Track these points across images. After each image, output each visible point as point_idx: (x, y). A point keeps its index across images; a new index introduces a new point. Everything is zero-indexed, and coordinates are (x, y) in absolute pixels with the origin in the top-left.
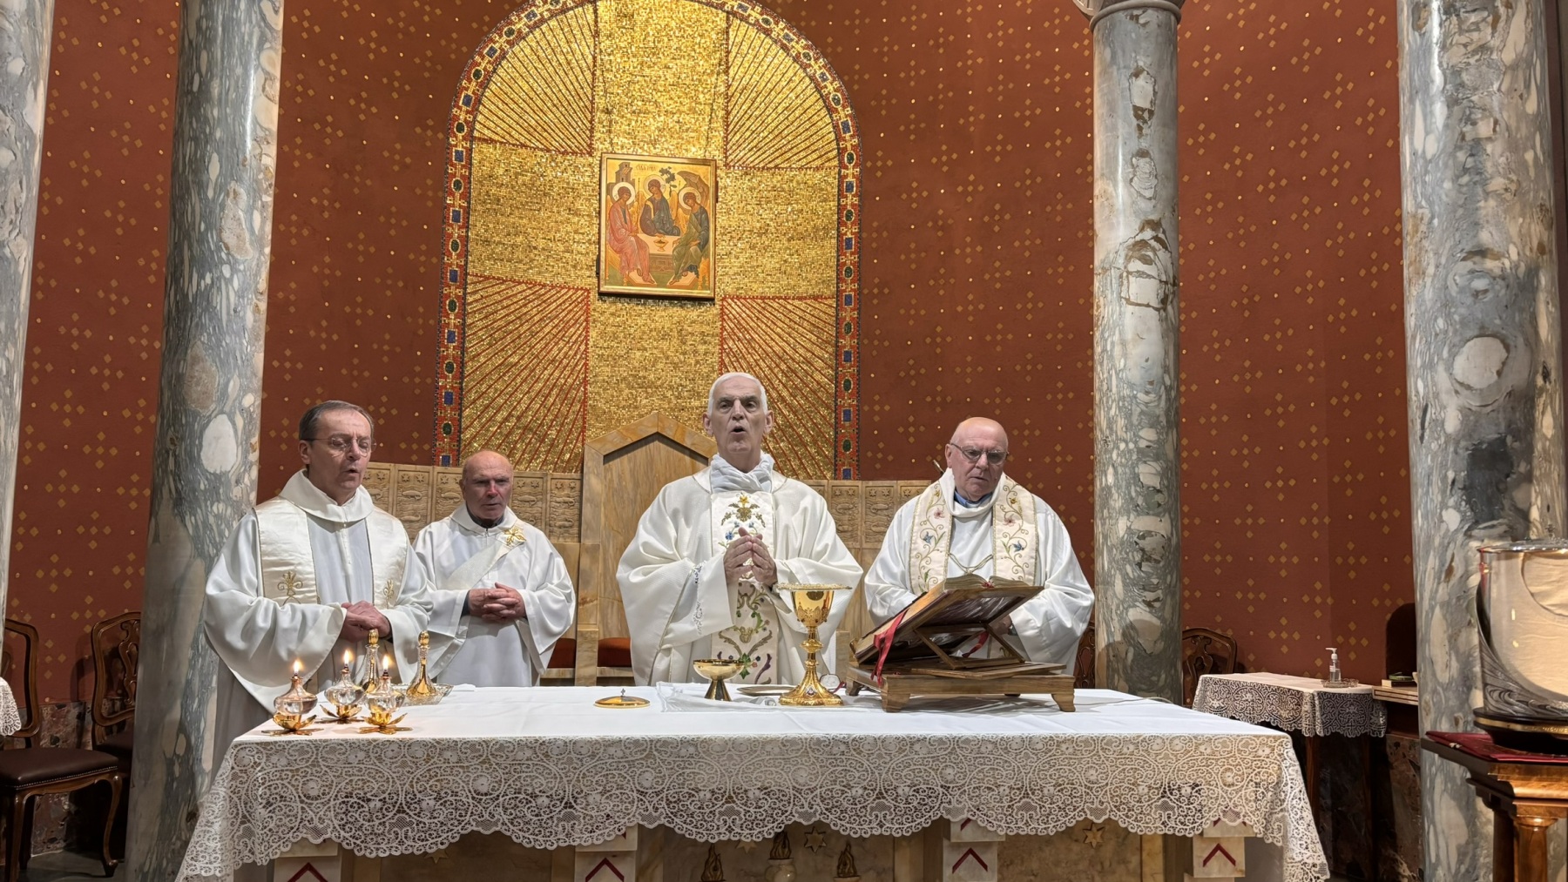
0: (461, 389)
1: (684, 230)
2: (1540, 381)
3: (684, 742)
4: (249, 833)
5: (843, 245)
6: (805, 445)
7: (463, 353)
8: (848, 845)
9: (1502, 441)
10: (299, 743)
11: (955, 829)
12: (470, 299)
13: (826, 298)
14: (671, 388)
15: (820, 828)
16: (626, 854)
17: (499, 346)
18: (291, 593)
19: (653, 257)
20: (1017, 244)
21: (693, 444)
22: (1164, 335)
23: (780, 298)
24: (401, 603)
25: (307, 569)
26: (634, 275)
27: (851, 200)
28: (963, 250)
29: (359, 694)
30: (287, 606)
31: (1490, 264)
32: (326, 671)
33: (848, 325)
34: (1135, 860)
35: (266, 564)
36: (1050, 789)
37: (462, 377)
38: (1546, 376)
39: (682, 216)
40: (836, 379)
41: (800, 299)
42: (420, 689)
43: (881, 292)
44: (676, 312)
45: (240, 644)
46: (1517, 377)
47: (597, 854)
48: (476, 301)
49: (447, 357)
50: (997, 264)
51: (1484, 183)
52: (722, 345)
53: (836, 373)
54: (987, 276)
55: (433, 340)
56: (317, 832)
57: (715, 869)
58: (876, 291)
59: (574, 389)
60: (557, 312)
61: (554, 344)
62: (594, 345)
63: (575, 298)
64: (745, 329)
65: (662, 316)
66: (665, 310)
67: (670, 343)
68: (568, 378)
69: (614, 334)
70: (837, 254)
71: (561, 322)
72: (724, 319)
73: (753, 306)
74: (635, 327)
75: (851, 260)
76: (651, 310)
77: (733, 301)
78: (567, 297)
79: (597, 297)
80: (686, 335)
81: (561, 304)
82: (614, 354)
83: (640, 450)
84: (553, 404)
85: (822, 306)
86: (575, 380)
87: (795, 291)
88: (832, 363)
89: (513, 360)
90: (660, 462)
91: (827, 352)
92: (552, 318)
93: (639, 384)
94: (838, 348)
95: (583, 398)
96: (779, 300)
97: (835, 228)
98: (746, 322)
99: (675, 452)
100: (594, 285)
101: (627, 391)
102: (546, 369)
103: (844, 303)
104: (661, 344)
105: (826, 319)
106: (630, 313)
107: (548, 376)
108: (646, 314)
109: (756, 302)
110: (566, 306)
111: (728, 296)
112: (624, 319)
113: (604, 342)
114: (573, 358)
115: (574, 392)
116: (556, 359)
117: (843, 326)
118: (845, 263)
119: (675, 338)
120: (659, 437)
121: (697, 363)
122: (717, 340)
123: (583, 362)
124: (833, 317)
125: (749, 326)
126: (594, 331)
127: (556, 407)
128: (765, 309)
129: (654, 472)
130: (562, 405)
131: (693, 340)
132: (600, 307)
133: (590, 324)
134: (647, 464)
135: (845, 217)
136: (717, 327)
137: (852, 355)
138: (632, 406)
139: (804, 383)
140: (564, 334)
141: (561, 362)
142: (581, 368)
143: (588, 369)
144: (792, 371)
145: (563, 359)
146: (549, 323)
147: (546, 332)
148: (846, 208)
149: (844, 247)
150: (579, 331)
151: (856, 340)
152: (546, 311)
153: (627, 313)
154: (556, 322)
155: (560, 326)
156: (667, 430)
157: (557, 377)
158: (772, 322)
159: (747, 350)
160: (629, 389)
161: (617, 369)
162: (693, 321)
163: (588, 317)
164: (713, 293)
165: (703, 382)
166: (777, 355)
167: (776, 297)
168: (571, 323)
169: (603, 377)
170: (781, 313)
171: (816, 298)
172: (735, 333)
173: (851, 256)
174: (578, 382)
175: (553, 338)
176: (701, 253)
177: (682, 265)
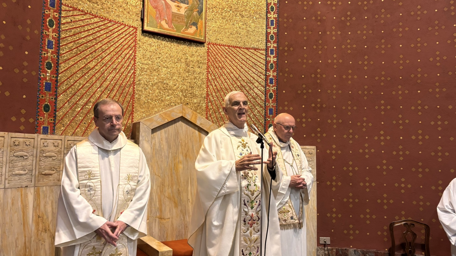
0: (57, 81)
1: (191, 2)
5: (269, 23)
7: (58, 57)
12: (63, 21)
13: (260, 50)
14: (182, 91)
17: (83, 55)
20: (359, 32)
21: (201, 124)
26: (163, 23)
27: (273, 1)
33: (272, 64)
37: (57, 72)
40: (265, 93)
41: (247, 49)
43: (289, 49)
44: (184, 48)
48: (67, 23)
49: (47, 58)
50: (349, 41)
52: (208, 69)
53: (266, 89)
54: (343, 47)
58: (286, 48)
59: (127, 87)
60: (118, 38)
61: (116, 58)
62: (139, 62)
63: (128, 32)
64: (220, 62)
65: (177, 49)
66: (178, 46)
67: (181, 65)
68: (124, 80)
69: (150, 56)
70: (266, 27)
71: (120, 45)
72: (209, 55)
73: (224, 50)
74: (162, 54)
75: (273, 31)
76: (171, 45)
77: (214, 46)
78: (124, 30)
79: (141, 33)
80: (189, 62)
81: (120, 34)
82: (150, 68)
83: (171, 126)
84: (115, 95)
85: (258, 54)
86: (128, 82)
87: (245, 44)
88: (263, 84)
89: (91, 65)
90: (182, 134)
91: (261, 78)
92: (115, 42)
93: (164, 87)
94: (267, 76)
95: (132, 93)
96: (237, 48)
97: (265, 14)
98: (220, 58)
99: (191, 128)
100: (140, 26)
101: (157, 91)
102: (111, 73)
103: (270, 53)
104: (176, 65)
105: (260, 61)
106: (159, 45)
107: (112, 78)
108: (168, 47)
109: (225, 48)
110: (123, 36)
111: (211, 43)
112: (156, 48)
113: (145, 61)
114: (126, 68)
115: (127, 89)
116: (117, 68)
117: (269, 65)
118: (270, 33)
119: (183, 62)
120: (183, 119)
121: (195, 78)
122: (205, 66)
123: (132, 72)
124: (264, 60)
125: (222, 60)
126: (139, 53)
127: (117, 97)
128: (229, 52)
129: (179, 140)
130: (120, 97)
131: (193, 65)
132: (143, 39)
133: (137, 49)
134: (175, 135)
135: (270, 9)
136: (205, 59)
137: (274, 81)
138: (160, 100)
139: (249, 93)
140: (122, 53)
141: (120, 70)
142: (131, 75)
143: (135, 76)
144: (243, 86)
145: (121, 68)
146: (113, 44)
147: (111, 51)
148: (271, 5)
149: (270, 25)
150: (131, 52)
151: (275, 73)
152: (111, 37)
153: (158, 45)
154: (117, 45)
155: (119, 48)
156: (187, 115)
157: (117, 79)
158: (233, 59)
159: (220, 73)
160: (159, 90)
161: (152, 77)
162: (193, 55)
163: (135, 45)
164: (204, 40)
165: (198, 89)
166: (236, 77)
167: (236, 47)
168: (126, 47)
169: (144, 81)
170: (237, 55)
171: (255, 49)
172: (214, 63)
173: (273, 30)
174: (130, 84)
175: (115, 55)
176: (199, 17)
177: (189, 22)
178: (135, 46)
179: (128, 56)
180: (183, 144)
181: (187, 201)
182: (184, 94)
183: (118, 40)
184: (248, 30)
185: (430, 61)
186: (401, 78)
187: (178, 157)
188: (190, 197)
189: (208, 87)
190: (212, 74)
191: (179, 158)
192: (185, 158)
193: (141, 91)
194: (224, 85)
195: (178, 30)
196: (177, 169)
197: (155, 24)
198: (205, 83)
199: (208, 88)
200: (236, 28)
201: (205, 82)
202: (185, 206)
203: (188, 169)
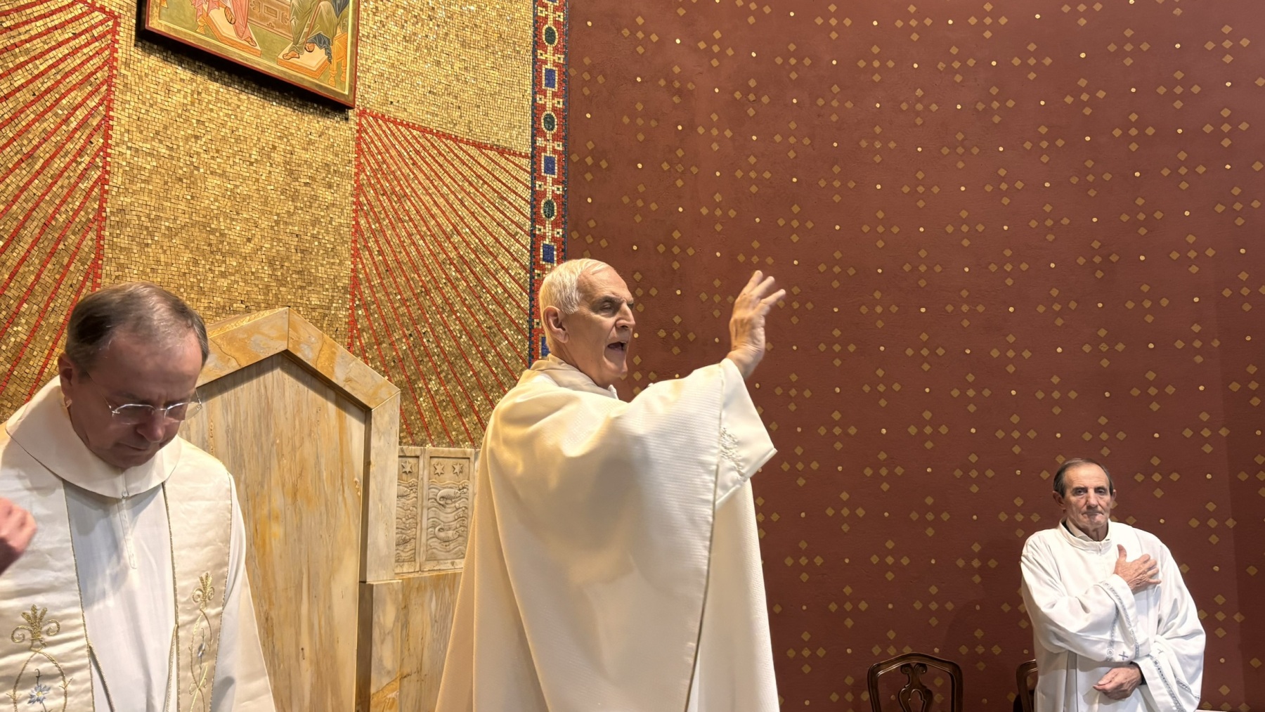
5: (541, 78)
13: (514, 154)
20: (778, 138)
21: (348, 380)
23: (449, 137)
26: (218, 16)
27: (552, 13)
28: (708, 130)
33: (549, 203)
40: (531, 288)
41: (479, 146)
43: (596, 164)
50: (752, 160)
52: (357, 196)
53: (532, 278)
54: (739, 174)
58: (589, 160)
59: (74, 233)
60: (45, 42)
61: (32, 116)
62: (124, 142)
63: (86, 25)
64: (395, 176)
65: (258, 117)
66: (264, 108)
67: (270, 172)
68: (61, 205)
69: (166, 128)
70: (533, 89)
71: (54, 71)
72: (362, 150)
73: (408, 141)
74: (207, 124)
75: (553, 104)
76: (239, 100)
77: (377, 122)
78: (70, 16)
79: (133, 37)
80: (299, 166)
81: (56, 28)
82: (163, 171)
83: (246, 386)
84: (23, 259)
85: (510, 167)
86: (76, 213)
87: (471, 131)
88: (526, 260)
90: (282, 413)
91: (518, 241)
92: (33, 54)
93: (210, 245)
94: (535, 238)
95: (93, 256)
96: (447, 139)
97: (530, 48)
98: (397, 165)
99: (311, 393)
100: (130, 11)
101: (186, 256)
102: (11, 171)
103: (543, 168)
104: (255, 172)
105: (517, 188)
106: (199, 93)
107: (17, 192)
108: (229, 104)
109: (411, 133)
110: (66, 36)
111: (368, 111)
112: (185, 102)
113: (145, 141)
114: (74, 160)
115: (72, 239)
116: (36, 155)
117: (542, 206)
118: (543, 107)
119: (278, 165)
120: (288, 360)
121: (316, 222)
122: (349, 186)
123: (96, 176)
124: (527, 187)
125: (401, 171)
126: (123, 110)
127: (32, 268)
128: (424, 149)
129: (272, 435)
130: (44, 266)
131: (310, 178)
132: (139, 61)
133: (117, 93)
134: (260, 417)
135: (544, 37)
136: (350, 162)
137: (555, 253)
138: (196, 288)
139: (484, 287)
140: (58, 101)
141: (47, 163)
142: (92, 189)
143: (107, 192)
144: (465, 262)
145: (52, 158)
146: (26, 63)
147: (17, 84)
148: (546, 23)
149: (544, 82)
150: (92, 103)
151: (560, 230)
152: (20, 34)
153: (193, 91)
154: (42, 68)
155: (49, 78)
156: (304, 347)
157: (36, 198)
158: (436, 174)
159: (396, 213)
160: (191, 252)
161: (169, 204)
162: (310, 143)
163: (111, 77)
164: (351, 98)
165: (324, 259)
166: (444, 232)
167: (444, 135)
168: (75, 78)
169: (139, 217)
170: (449, 162)
171: (502, 151)
172: (378, 179)
173: (553, 99)
174: (84, 220)
175: (33, 103)
176: (335, 20)
177: (306, 30)
178: (108, 81)
179: (80, 114)
180: (287, 450)
181: (297, 656)
182: (279, 274)
183: (46, 47)
184: (482, 90)
185: (946, 232)
186: (880, 271)
187: (267, 498)
188: (305, 641)
189: (356, 254)
190: (371, 214)
191: (270, 501)
192: (289, 500)
193: (128, 251)
194: (407, 254)
195: (268, 52)
196: (264, 541)
197: (188, 14)
198: (347, 242)
199: (358, 260)
200: (446, 76)
201: (348, 238)
202: (290, 675)
203: (300, 540)
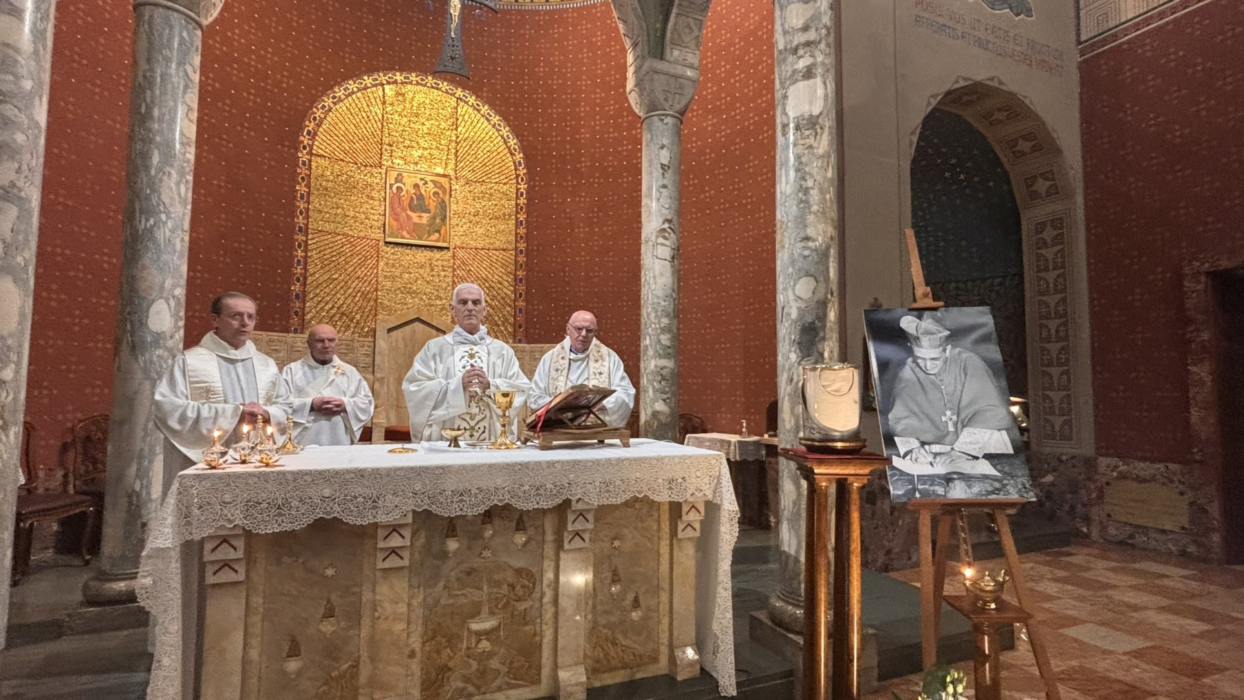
0: (305, 291)
1: (433, 211)
2: (829, 296)
3: (437, 467)
4: (188, 523)
5: (518, 224)
6: (498, 326)
7: (305, 272)
8: (521, 515)
9: (813, 323)
10: (218, 474)
11: (573, 503)
12: (310, 242)
13: (509, 251)
14: (425, 294)
15: (507, 507)
16: (407, 525)
17: (327, 268)
18: (208, 398)
19: (414, 224)
20: (605, 228)
21: (437, 324)
22: (673, 273)
23: (486, 249)
24: (275, 403)
25: (217, 384)
26: (405, 233)
27: (522, 201)
28: (579, 229)
29: (253, 448)
30: (206, 405)
31: (811, 244)
32: (232, 439)
33: (521, 265)
34: (656, 515)
35: (191, 383)
36: (618, 482)
37: (304, 285)
38: (832, 294)
39: (432, 204)
40: (515, 292)
41: (496, 250)
42: (288, 446)
43: (538, 249)
44: (428, 253)
45: (177, 427)
46: (820, 295)
47: (389, 526)
48: (314, 243)
49: (296, 274)
50: (596, 238)
51: (809, 208)
52: (454, 272)
53: (515, 289)
54: (591, 243)
55: (289, 263)
56: (230, 521)
57: (453, 531)
58: (535, 248)
59: (371, 293)
61: (359, 268)
62: (382, 269)
63: (371, 244)
64: (466, 264)
65: (421, 256)
66: (422, 253)
67: (425, 270)
68: (366, 288)
69: (393, 264)
70: (515, 228)
72: (455, 259)
73: (471, 253)
74: (405, 261)
75: (523, 231)
76: (415, 253)
77: (459, 250)
78: (367, 243)
79: (383, 244)
80: (434, 266)
81: (363, 247)
82: (393, 275)
83: (408, 326)
84: (358, 301)
85: (508, 254)
87: (493, 246)
88: (513, 283)
89: (335, 276)
90: (419, 333)
91: (510, 277)
93: (407, 292)
94: (516, 275)
97: (514, 214)
98: (467, 261)
99: (427, 328)
100: (382, 238)
101: (400, 295)
102: (354, 281)
103: (519, 253)
104: (420, 271)
105: (510, 261)
106: (403, 254)
107: (356, 286)
108: (412, 255)
109: (472, 250)
110: (367, 248)
111: (456, 247)
112: (399, 256)
113: (388, 268)
114: (370, 276)
116: (360, 276)
117: (518, 265)
118: (519, 233)
119: (428, 267)
120: (418, 320)
121: (440, 281)
122: (450, 270)
123: (375, 280)
124: (514, 260)
125: (469, 263)
126: (382, 261)
127: (360, 303)
128: (477, 254)
129: (413, 337)
130: (363, 302)
131: (438, 269)
132: (385, 249)
133: (380, 258)
134: (411, 334)
135: (519, 210)
136: (451, 262)
137: (522, 280)
138: (403, 303)
140: (365, 263)
141: (363, 278)
143: (378, 282)
144: (491, 287)
146: (357, 256)
147: (355, 262)
148: (520, 205)
150: (373, 262)
151: (525, 272)
152: (355, 250)
153: (400, 253)
154: (361, 257)
155: (361, 260)
157: (361, 286)
158: (481, 261)
161: (395, 283)
162: (438, 260)
163: (378, 255)
164: (449, 245)
165: (443, 291)
166: (483, 279)
168: (369, 257)
169: (387, 287)
170: (485, 257)
171: (504, 250)
172: (461, 266)
174: (372, 290)
175: (359, 265)
176: (442, 223)
177: (432, 229)
179: (370, 266)
182: (428, 297)
183: (362, 251)
184: (497, 232)
190: (459, 277)
193: (384, 296)
